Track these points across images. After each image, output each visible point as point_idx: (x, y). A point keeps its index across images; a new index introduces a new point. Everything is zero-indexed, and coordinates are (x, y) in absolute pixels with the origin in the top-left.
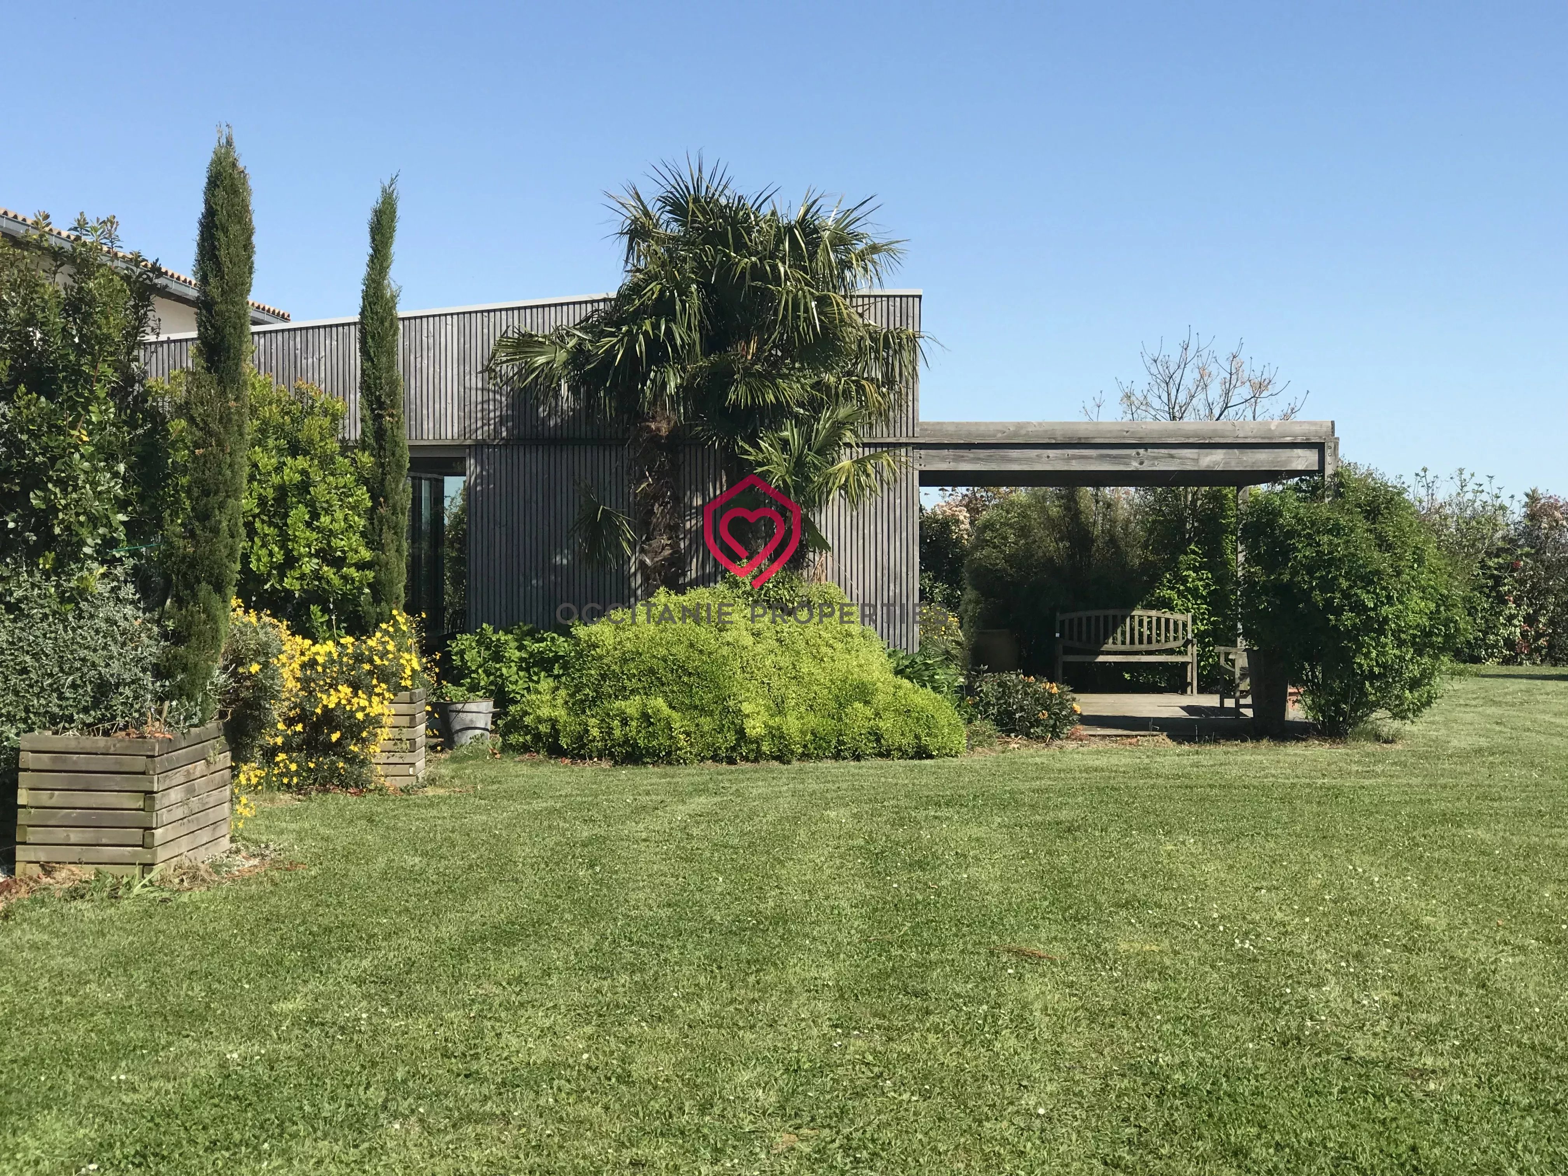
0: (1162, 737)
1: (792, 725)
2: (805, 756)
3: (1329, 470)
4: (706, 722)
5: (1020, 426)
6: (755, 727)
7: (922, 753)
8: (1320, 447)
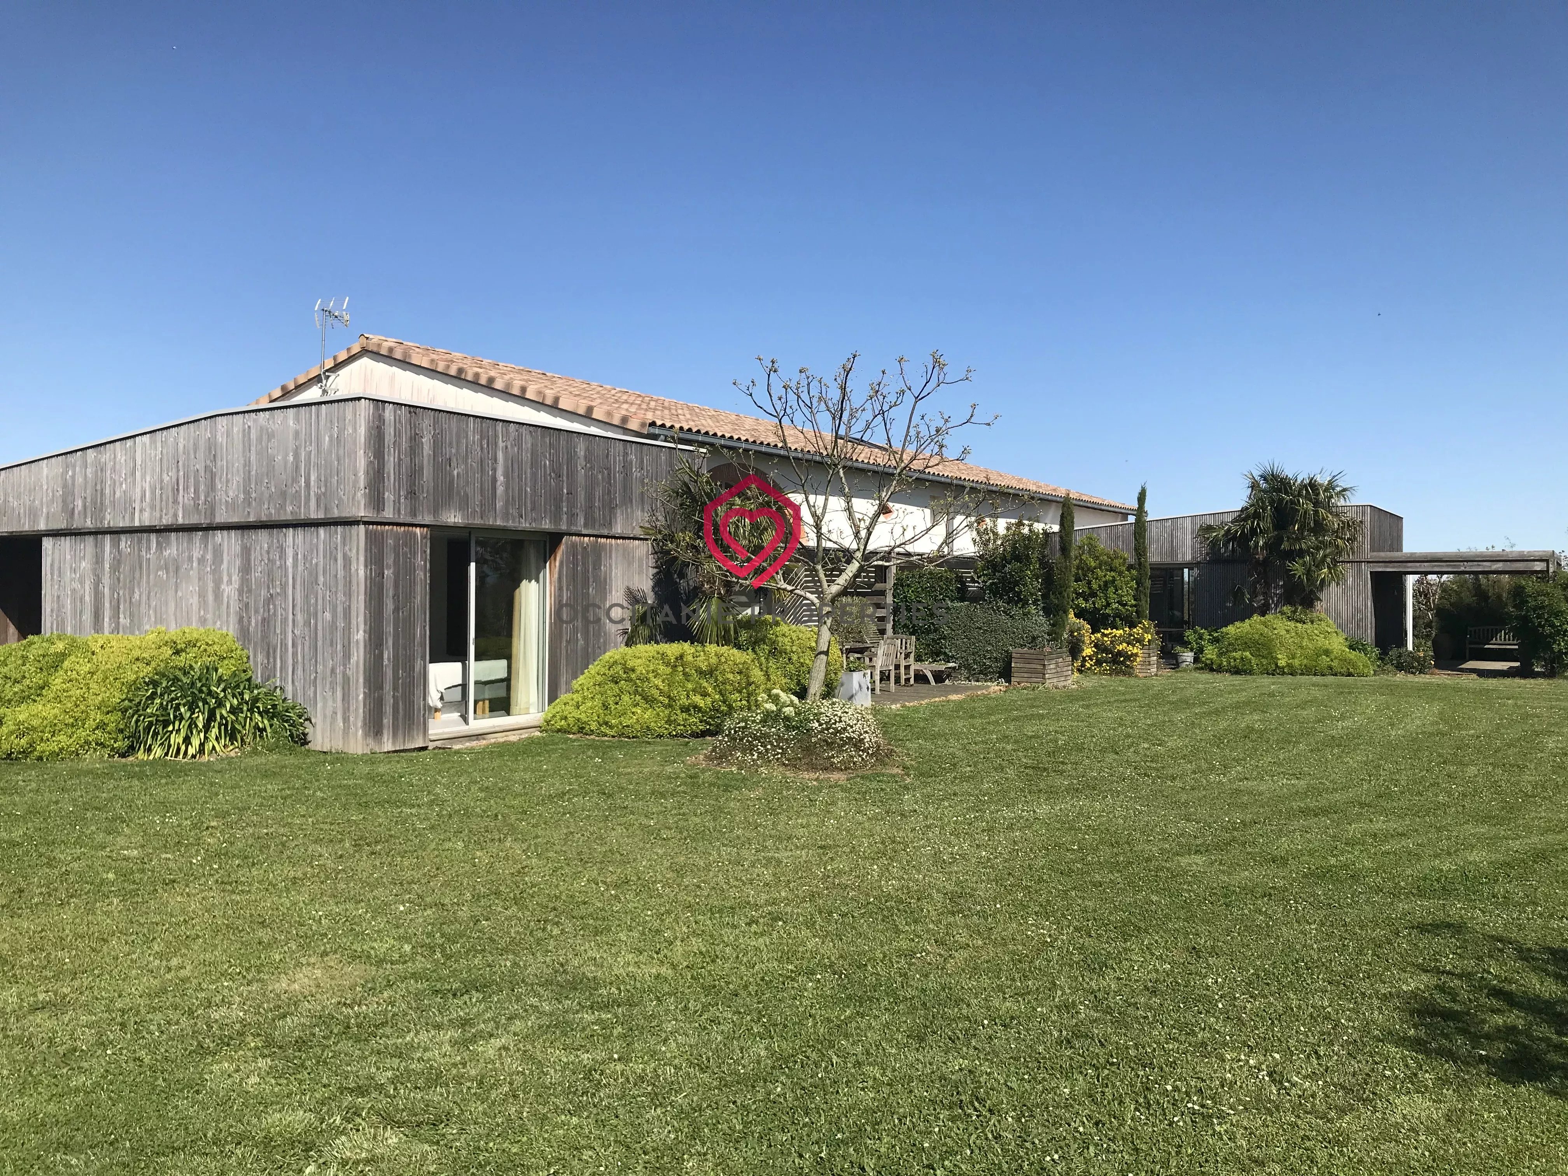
0: (1474, 676)
1: (1296, 663)
2: (1302, 674)
3: (1551, 570)
4: (1265, 662)
5: (1412, 554)
6: (1282, 663)
7: (1350, 675)
8: (1547, 561)
